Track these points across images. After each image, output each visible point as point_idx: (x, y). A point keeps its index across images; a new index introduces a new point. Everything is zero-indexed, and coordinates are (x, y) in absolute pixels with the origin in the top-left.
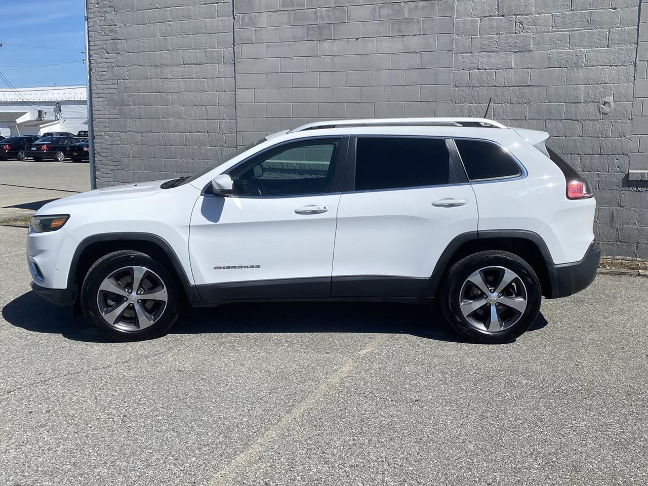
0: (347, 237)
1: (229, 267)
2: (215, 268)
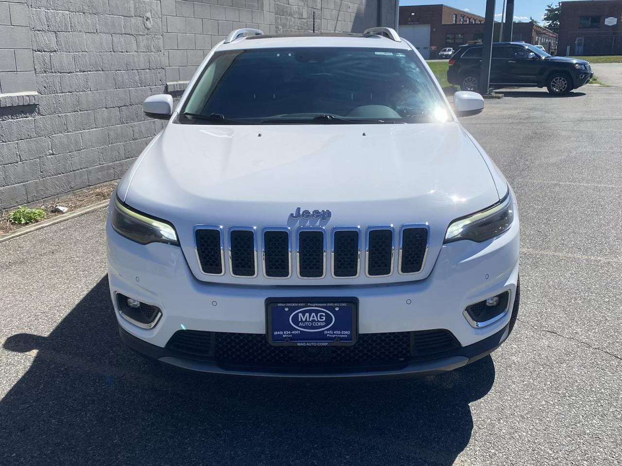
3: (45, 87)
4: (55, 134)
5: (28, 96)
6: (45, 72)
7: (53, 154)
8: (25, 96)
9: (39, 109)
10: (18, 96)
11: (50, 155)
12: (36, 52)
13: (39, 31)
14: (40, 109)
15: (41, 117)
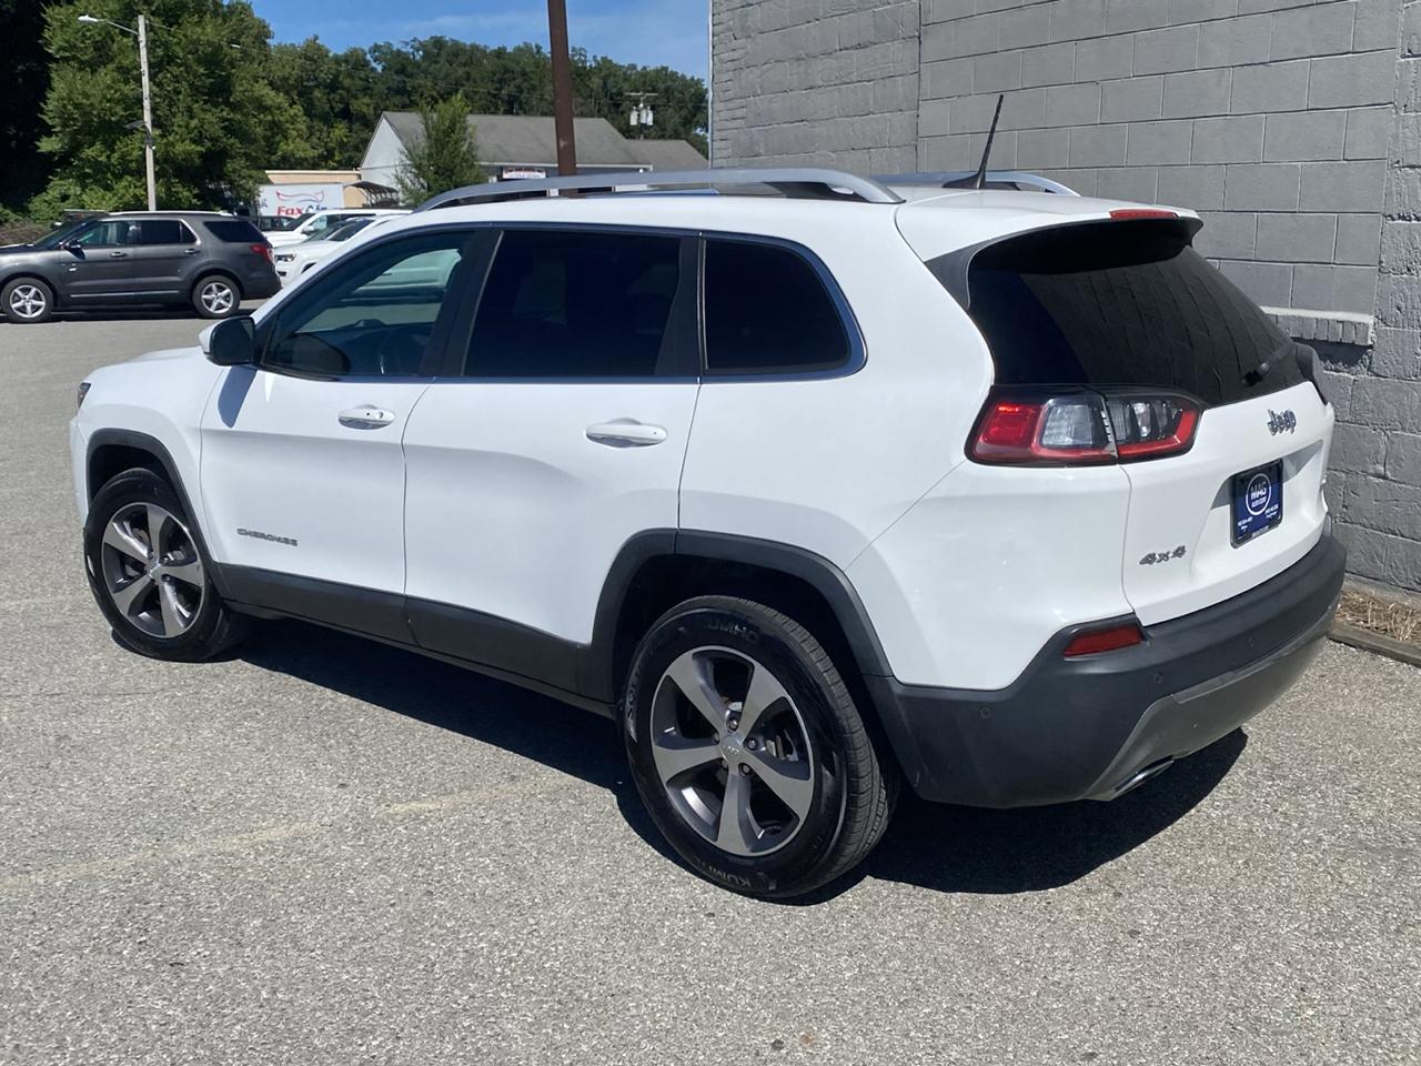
0: (430, 497)
1: (256, 535)
2: (241, 532)
3: (1399, 309)
4: (1403, 429)
5: (1342, 322)
6: (1409, 270)
7: (1385, 477)
8: (1333, 320)
9: (1370, 358)
10: (1317, 319)
11: (1378, 476)
12: (1393, 220)
13: (1412, 167)
14: (1374, 360)
15: (1374, 378)
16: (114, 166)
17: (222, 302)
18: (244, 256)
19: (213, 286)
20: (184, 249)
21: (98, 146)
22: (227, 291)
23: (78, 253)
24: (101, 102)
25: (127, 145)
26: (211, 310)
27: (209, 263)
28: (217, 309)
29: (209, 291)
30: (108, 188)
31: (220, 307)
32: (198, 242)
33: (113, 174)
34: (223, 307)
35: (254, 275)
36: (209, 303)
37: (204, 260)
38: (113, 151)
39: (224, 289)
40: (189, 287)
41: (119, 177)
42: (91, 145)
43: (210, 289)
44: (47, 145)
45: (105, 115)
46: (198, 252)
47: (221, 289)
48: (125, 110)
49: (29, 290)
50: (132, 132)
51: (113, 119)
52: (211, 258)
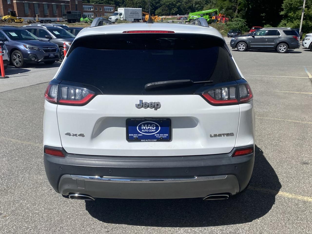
16: (295, 17)
17: (284, 49)
18: (290, 39)
19: (282, 45)
20: (277, 36)
21: (292, 13)
22: (285, 47)
23: (253, 37)
24: (295, 2)
25: (299, 12)
26: (280, 51)
27: (282, 40)
28: (282, 51)
29: (281, 47)
30: (293, 22)
31: (283, 50)
32: (281, 35)
33: (295, 19)
34: (284, 50)
35: (292, 43)
36: (280, 49)
37: (281, 39)
38: (295, 14)
39: (285, 46)
40: (276, 45)
41: (295, 20)
42: (291, 12)
43: (281, 46)
44: (282, 13)
45: (295, 5)
46: (280, 37)
47: (284, 46)
48: (300, 4)
49: (242, 44)
50: (300, 9)
51: (297, 6)
52: (283, 39)
